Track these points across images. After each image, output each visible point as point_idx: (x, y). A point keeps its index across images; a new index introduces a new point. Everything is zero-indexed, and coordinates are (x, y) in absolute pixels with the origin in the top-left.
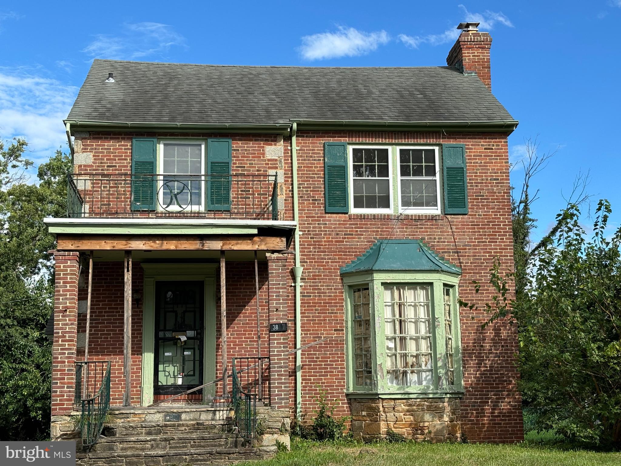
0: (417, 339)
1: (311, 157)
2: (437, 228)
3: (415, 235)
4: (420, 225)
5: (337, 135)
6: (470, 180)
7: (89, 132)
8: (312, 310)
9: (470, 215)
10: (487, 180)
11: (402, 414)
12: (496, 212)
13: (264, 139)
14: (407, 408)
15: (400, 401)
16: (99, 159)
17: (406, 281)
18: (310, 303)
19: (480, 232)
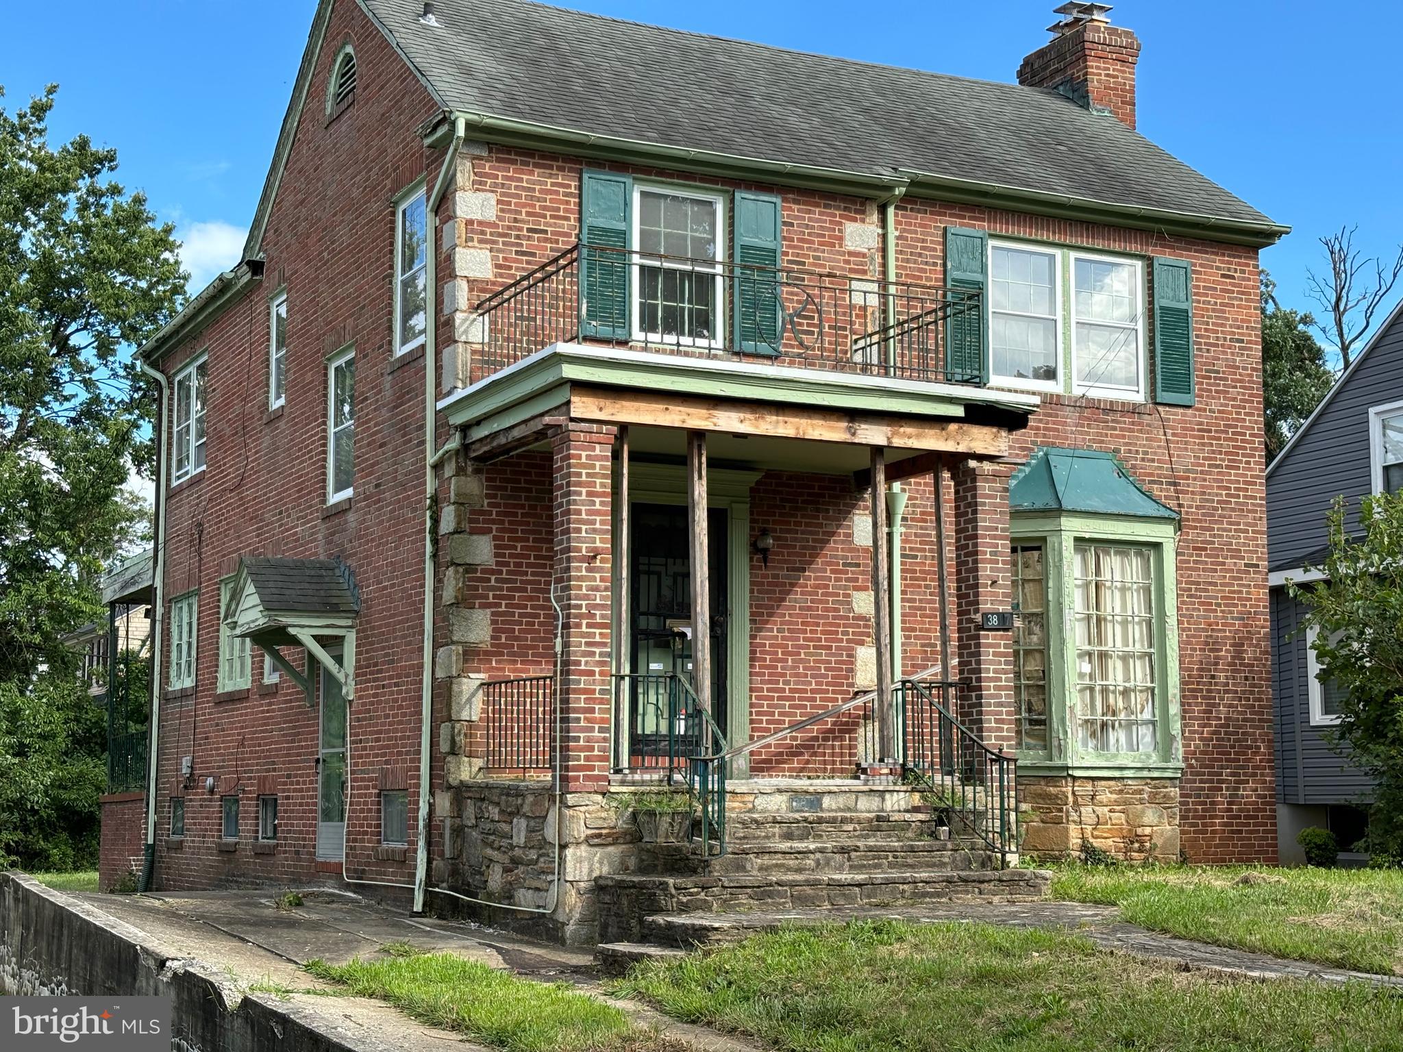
0: (1125, 658)
1: (920, 255)
2: (1141, 431)
3: (1102, 442)
4: (1113, 421)
5: (968, 214)
6: (1197, 336)
7: (488, 143)
8: (920, 586)
9: (1199, 410)
10: (1225, 339)
11: (1106, 809)
12: (1239, 407)
13: (842, 205)
14: (1115, 796)
15: (1103, 783)
16: (510, 211)
17: (1118, 537)
18: (915, 571)
19: (1211, 445)
